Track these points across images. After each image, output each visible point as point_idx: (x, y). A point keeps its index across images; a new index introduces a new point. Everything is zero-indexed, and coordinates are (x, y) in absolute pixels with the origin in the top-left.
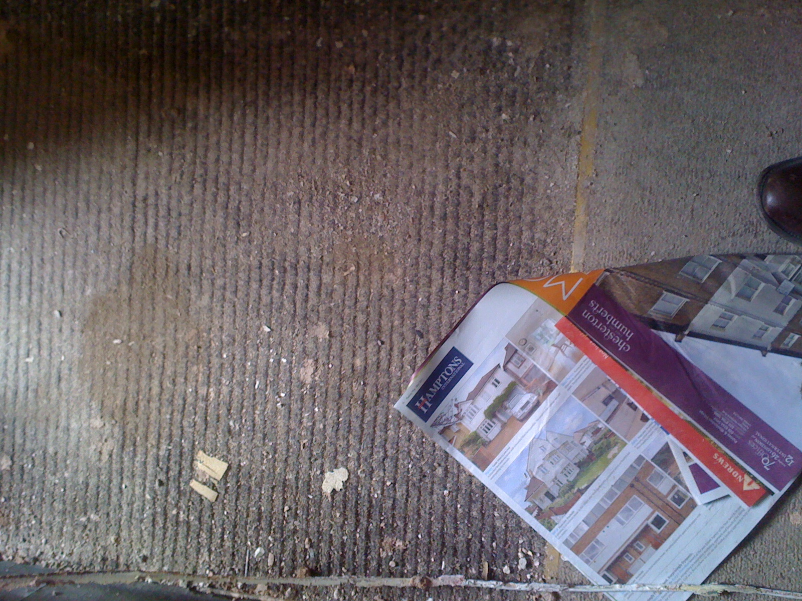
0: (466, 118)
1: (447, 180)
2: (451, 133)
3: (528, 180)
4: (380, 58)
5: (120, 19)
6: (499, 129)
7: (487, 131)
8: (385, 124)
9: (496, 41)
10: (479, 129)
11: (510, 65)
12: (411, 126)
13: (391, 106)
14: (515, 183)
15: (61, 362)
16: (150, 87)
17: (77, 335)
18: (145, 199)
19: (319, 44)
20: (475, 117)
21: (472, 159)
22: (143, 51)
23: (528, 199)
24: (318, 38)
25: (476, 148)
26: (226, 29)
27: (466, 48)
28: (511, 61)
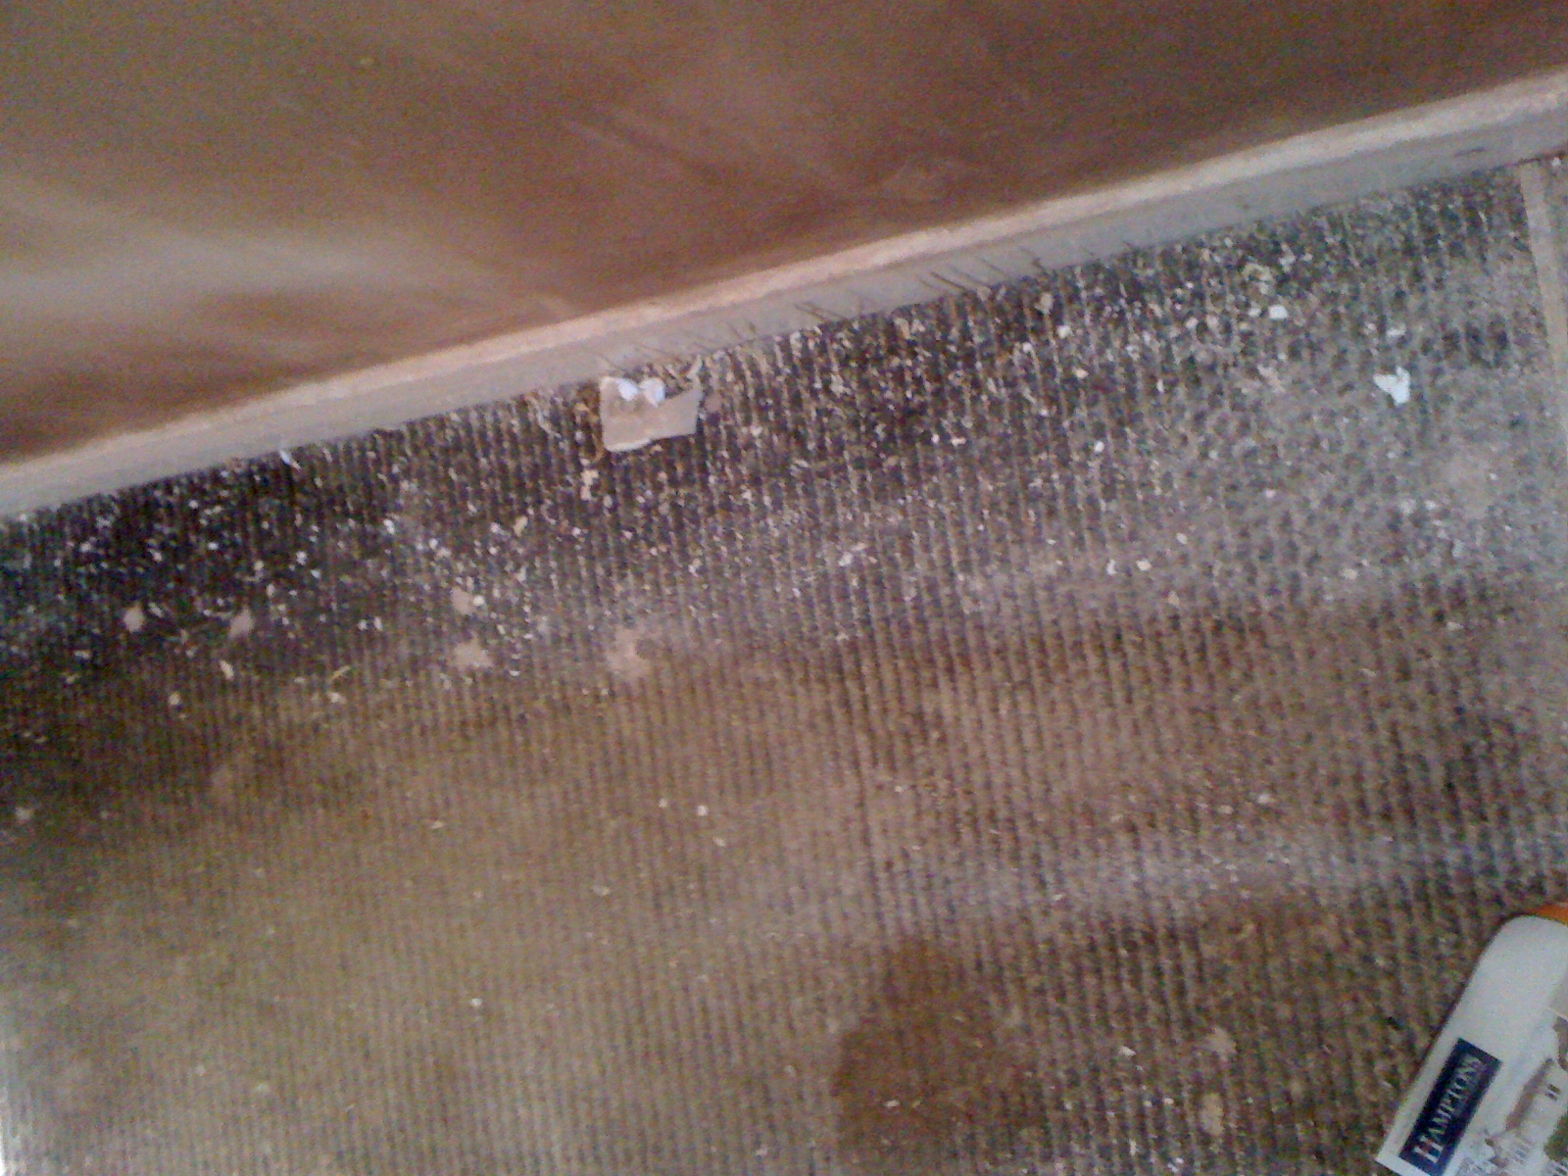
2: (1366, 671)
3: (1521, 725)
6: (1449, 650)
7: (1428, 656)
8: (1248, 676)
9: (1407, 507)
10: (1413, 655)
11: (1440, 540)
12: (1294, 671)
14: (1498, 733)
16: (862, 688)
19: (1111, 570)
20: (1400, 636)
21: (1411, 707)
22: (842, 637)
24: (1108, 561)
26: (961, 577)
27: (1356, 528)
28: (1442, 534)
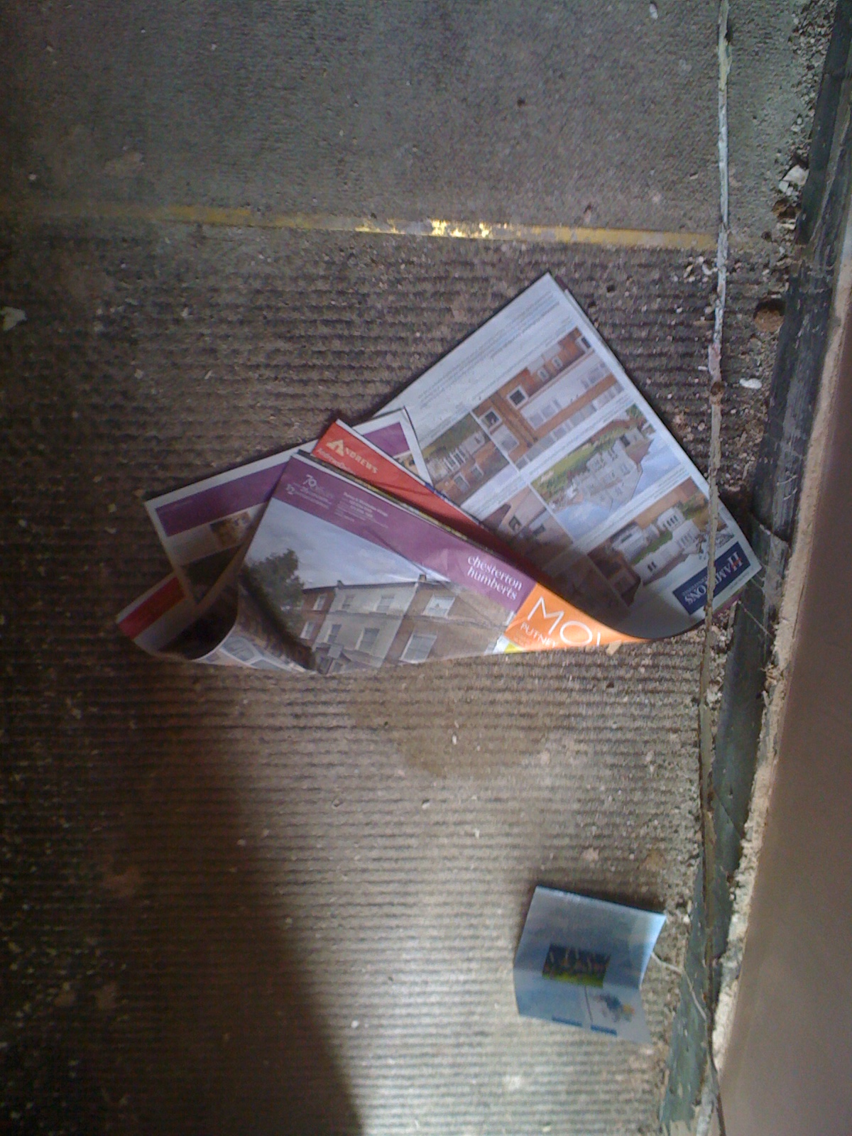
0: (189, 360)
1: (262, 380)
2: (207, 377)
3: (257, 284)
4: (125, 461)
5: (95, 752)
6: (199, 320)
7: (202, 335)
8: (200, 454)
9: (98, 328)
10: (201, 344)
11: (125, 311)
12: (201, 423)
13: (178, 446)
14: (261, 301)
15: (479, 798)
17: (448, 782)
18: (297, 716)
19: (113, 531)
20: (187, 350)
21: (236, 352)
23: (279, 285)
24: (105, 532)
25: (223, 347)
27: (108, 363)
28: (121, 309)
